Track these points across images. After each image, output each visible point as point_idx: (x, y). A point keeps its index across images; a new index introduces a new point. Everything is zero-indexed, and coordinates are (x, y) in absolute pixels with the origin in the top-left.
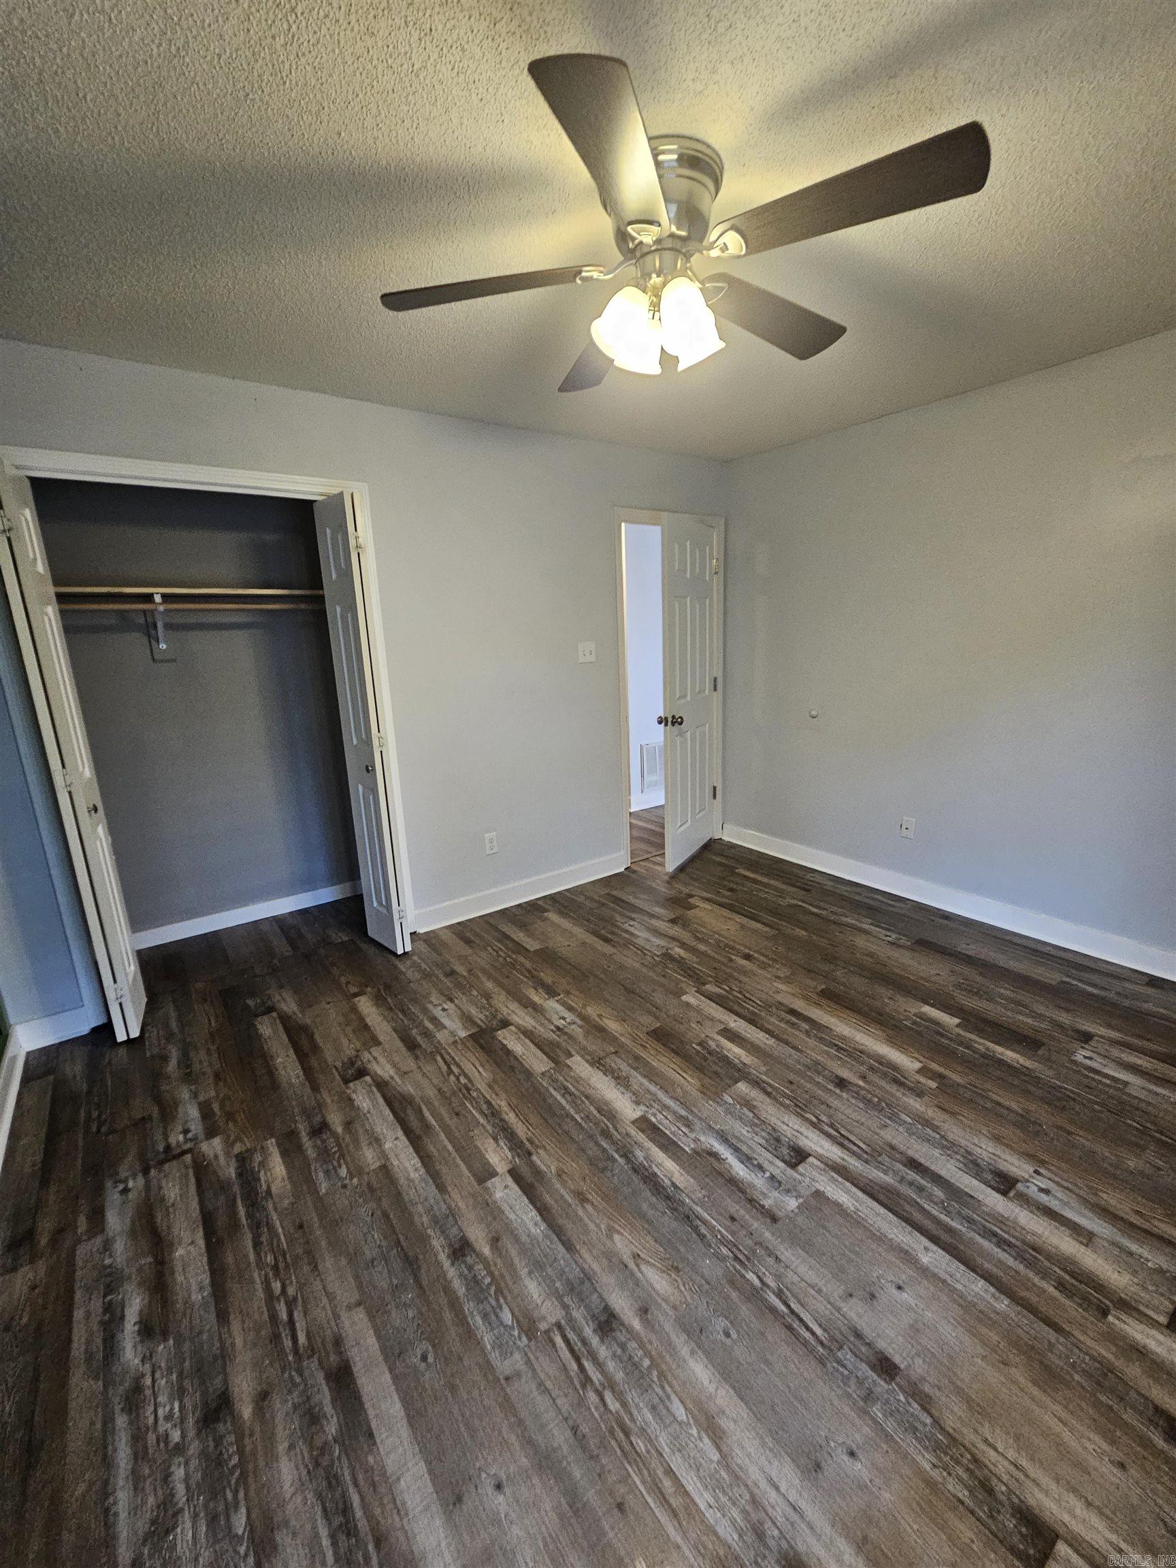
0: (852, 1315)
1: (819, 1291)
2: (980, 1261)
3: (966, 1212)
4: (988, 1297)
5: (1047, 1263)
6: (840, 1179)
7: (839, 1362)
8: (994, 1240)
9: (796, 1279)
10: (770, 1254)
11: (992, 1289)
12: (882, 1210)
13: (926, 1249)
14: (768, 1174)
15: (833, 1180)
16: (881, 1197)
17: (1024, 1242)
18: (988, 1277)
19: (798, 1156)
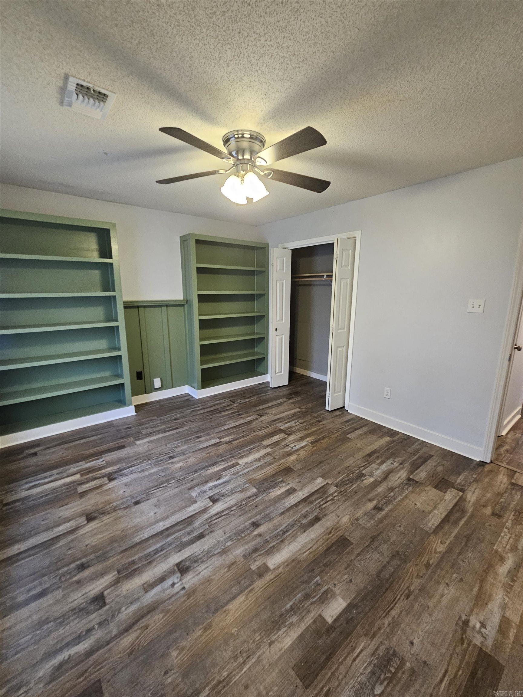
0: (153, 500)
1: (163, 494)
2: (154, 540)
3: (174, 546)
4: (142, 536)
5: (143, 563)
6: (200, 510)
7: (143, 494)
8: (159, 549)
9: (168, 490)
10: (178, 487)
11: (143, 539)
12: (183, 518)
13: (164, 526)
14: (207, 491)
15: (200, 507)
16: (189, 520)
17: (153, 560)
18: (147, 540)
19: (214, 500)
